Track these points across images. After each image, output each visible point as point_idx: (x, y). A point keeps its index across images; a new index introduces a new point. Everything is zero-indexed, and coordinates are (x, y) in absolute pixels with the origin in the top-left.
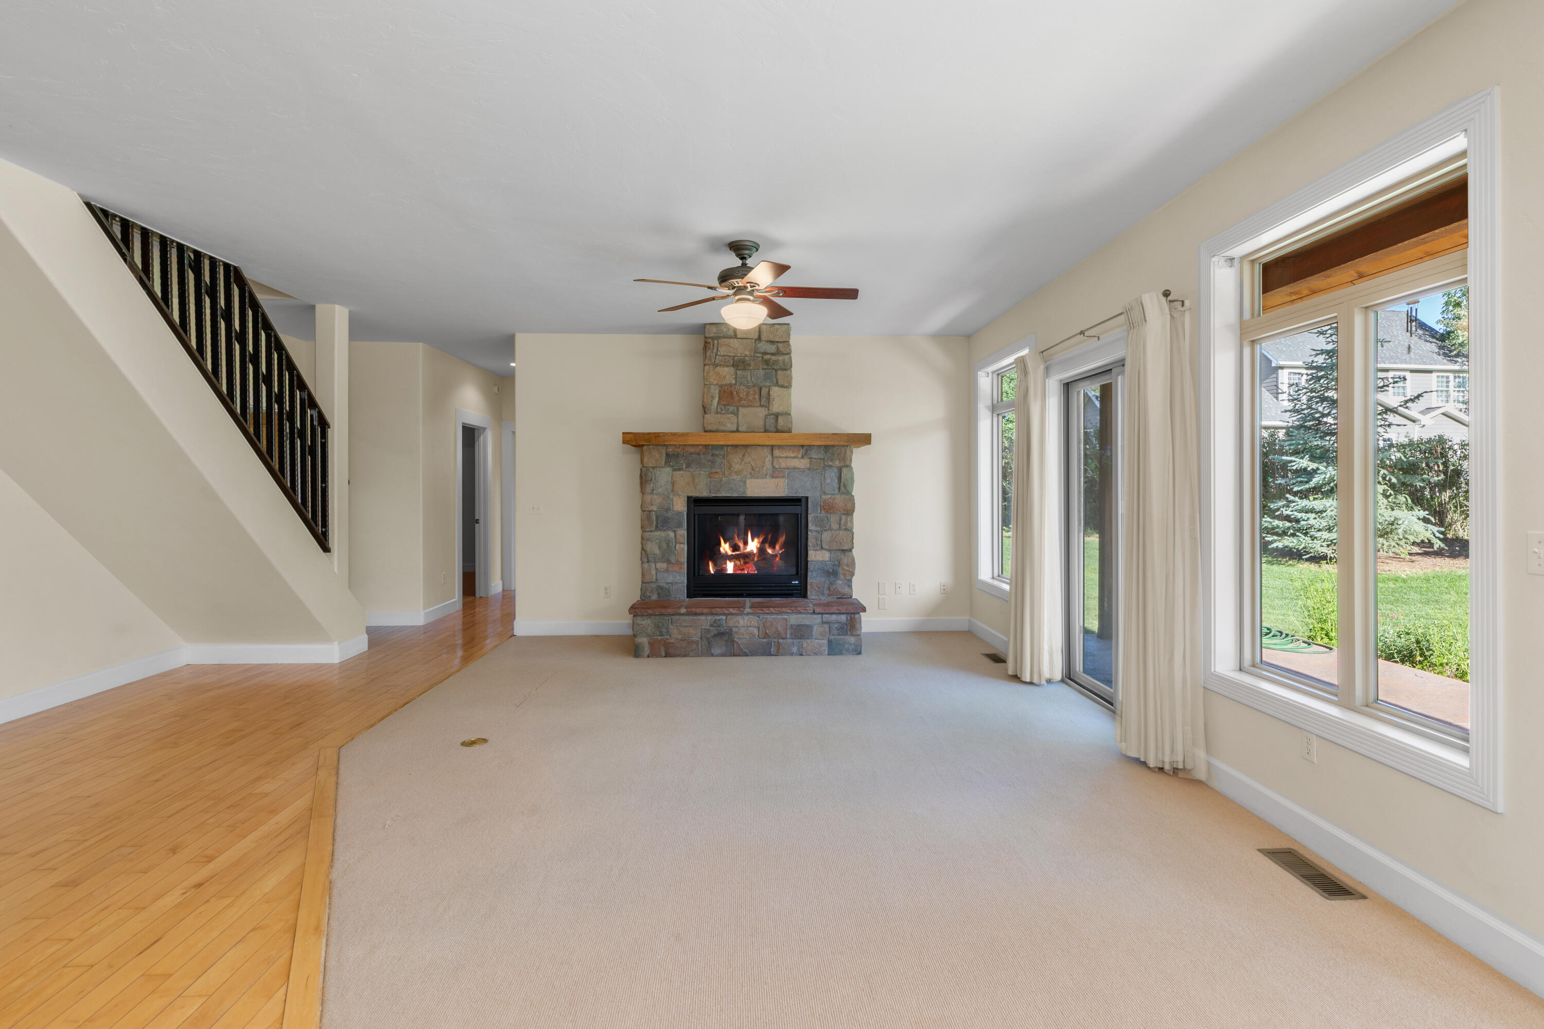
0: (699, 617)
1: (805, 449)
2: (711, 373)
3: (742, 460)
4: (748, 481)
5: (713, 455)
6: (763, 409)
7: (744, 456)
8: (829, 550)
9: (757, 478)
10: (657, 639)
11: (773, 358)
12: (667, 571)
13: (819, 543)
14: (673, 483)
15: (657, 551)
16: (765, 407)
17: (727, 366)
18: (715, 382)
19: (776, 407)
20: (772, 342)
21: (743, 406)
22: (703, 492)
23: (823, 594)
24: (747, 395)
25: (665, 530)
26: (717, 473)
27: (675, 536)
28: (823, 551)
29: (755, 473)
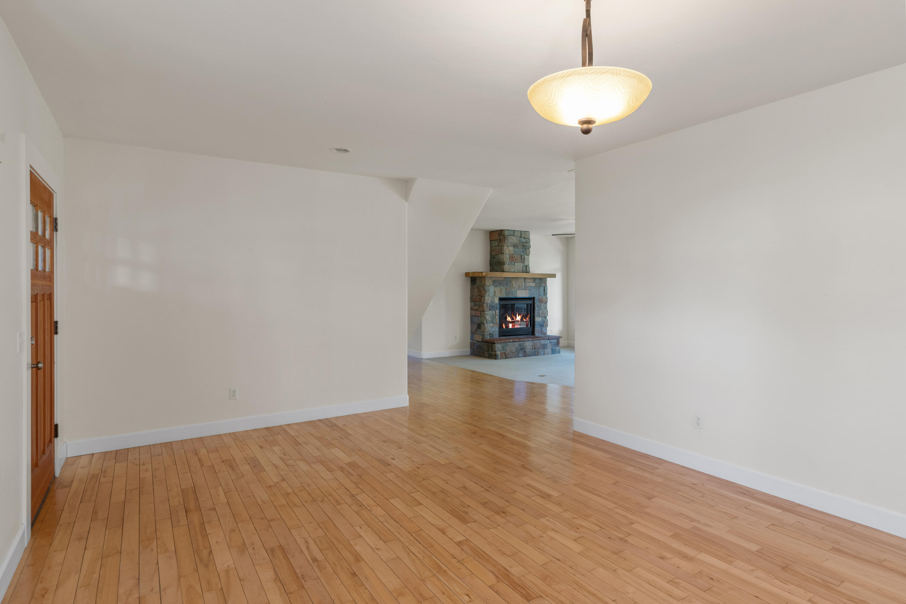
0: (515, 343)
1: (534, 279)
2: (507, 249)
3: (516, 283)
4: (518, 291)
5: (507, 281)
6: (522, 264)
7: (516, 281)
8: (541, 317)
9: (520, 290)
10: (503, 352)
11: (525, 244)
12: (493, 327)
13: (538, 314)
14: (495, 292)
15: (490, 319)
16: (523, 263)
17: (512, 247)
18: (508, 253)
19: (526, 264)
20: (525, 238)
21: (516, 262)
22: (504, 296)
23: (539, 334)
24: (517, 258)
25: (492, 311)
26: (508, 288)
27: (495, 313)
28: (540, 317)
29: (519, 288)
